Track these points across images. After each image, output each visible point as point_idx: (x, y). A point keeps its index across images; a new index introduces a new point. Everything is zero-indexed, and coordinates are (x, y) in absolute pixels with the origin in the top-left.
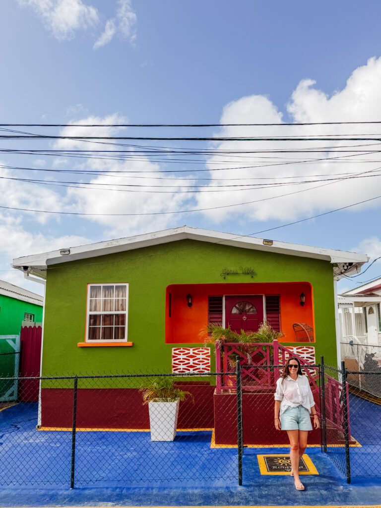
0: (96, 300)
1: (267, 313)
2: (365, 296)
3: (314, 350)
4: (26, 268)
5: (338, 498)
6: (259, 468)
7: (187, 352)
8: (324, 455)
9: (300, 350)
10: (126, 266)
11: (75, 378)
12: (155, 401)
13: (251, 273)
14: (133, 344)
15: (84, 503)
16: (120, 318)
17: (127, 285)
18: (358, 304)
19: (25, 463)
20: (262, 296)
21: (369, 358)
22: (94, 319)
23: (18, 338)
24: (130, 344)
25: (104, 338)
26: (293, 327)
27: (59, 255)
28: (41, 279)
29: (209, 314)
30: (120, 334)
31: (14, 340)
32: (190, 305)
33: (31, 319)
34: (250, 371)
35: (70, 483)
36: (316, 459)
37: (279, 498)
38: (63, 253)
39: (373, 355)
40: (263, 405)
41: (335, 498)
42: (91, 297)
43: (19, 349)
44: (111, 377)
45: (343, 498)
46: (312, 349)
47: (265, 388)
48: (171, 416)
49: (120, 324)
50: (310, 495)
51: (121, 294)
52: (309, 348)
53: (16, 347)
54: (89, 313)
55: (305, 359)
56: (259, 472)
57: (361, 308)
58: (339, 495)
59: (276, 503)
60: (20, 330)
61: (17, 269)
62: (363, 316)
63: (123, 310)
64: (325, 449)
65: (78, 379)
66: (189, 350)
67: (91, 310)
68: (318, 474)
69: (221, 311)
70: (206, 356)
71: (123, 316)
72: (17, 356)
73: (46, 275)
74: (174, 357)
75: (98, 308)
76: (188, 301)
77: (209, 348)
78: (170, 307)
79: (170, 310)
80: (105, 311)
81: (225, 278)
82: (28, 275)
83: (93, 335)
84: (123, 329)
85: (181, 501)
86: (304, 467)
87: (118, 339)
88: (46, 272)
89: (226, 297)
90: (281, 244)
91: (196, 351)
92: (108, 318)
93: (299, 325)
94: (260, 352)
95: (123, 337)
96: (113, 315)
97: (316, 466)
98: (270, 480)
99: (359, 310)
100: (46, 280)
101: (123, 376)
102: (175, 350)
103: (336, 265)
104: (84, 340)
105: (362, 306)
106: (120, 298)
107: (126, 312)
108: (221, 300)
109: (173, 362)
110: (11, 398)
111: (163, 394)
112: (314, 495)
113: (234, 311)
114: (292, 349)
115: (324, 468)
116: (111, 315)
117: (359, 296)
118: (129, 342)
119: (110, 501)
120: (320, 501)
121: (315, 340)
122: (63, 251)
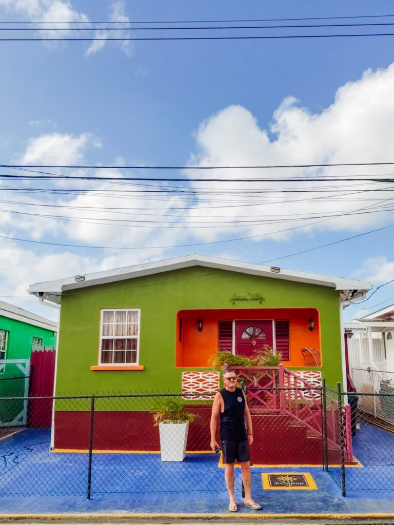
0: (108, 325)
1: (276, 338)
2: (383, 321)
3: (320, 374)
4: (41, 294)
5: (332, 508)
6: (262, 484)
7: (196, 375)
8: (326, 474)
9: (307, 375)
10: (137, 292)
11: (92, 397)
12: (166, 423)
13: (261, 299)
14: (144, 367)
15: (100, 510)
16: (132, 343)
17: (139, 310)
18: (375, 329)
19: (42, 479)
20: (272, 321)
21: (385, 384)
22: (106, 343)
23: (28, 362)
24: (142, 367)
25: (116, 361)
26: (302, 352)
27: (74, 281)
28: (55, 304)
29: (219, 339)
30: (131, 357)
31: (24, 365)
32: (200, 330)
33: (38, 343)
34: (256, 393)
35: (87, 494)
36: (317, 477)
37: (278, 507)
38: (78, 280)
39: (388, 382)
40: (268, 426)
41: (329, 508)
42: (104, 322)
43: (29, 373)
44: (125, 396)
45: (336, 508)
46: (319, 373)
47: (270, 410)
48: (181, 439)
49: (132, 347)
50: (307, 506)
51: (133, 319)
52: (316, 372)
53: (26, 371)
54: (102, 337)
55: (312, 383)
56: (262, 487)
57: (380, 333)
58: (333, 506)
59: (275, 512)
60: (31, 355)
61: (33, 295)
62: (382, 341)
63: (134, 334)
64: (327, 468)
65: (95, 398)
66: (199, 374)
67: (103, 335)
68: (317, 489)
69: (231, 336)
70: (216, 380)
71: (135, 340)
72: (27, 381)
73: (60, 301)
74: (184, 380)
75: (110, 332)
76: (199, 325)
77: (219, 372)
78: (180, 331)
79: (180, 335)
80: (117, 335)
81: (234, 304)
82: (43, 300)
83: (106, 358)
84: (135, 353)
85: (189, 510)
86: (305, 483)
87: (130, 362)
88: (61, 297)
89: (235, 321)
90: (288, 271)
91: (205, 375)
92: (120, 342)
93: (307, 350)
94: (266, 376)
95: (135, 361)
96: (125, 339)
97: (316, 483)
98: (272, 494)
99: (378, 336)
100: (60, 306)
101: (136, 396)
102: (185, 374)
103: (342, 291)
104: (97, 364)
105: (380, 331)
106: (132, 323)
107: (138, 337)
108: (232, 325)
109: (183, 385)
110: (20, 423)
111: (174, 416)
112: (309, 506)
113: (245, 336)
114: (300, 373)
115: (323, 484)
116: (123, 340)
117: (377, 321)
118: (141, 366)
119: (124, 509)
120: (314, 510)
121: (321, 365)
122: (78, 278)
